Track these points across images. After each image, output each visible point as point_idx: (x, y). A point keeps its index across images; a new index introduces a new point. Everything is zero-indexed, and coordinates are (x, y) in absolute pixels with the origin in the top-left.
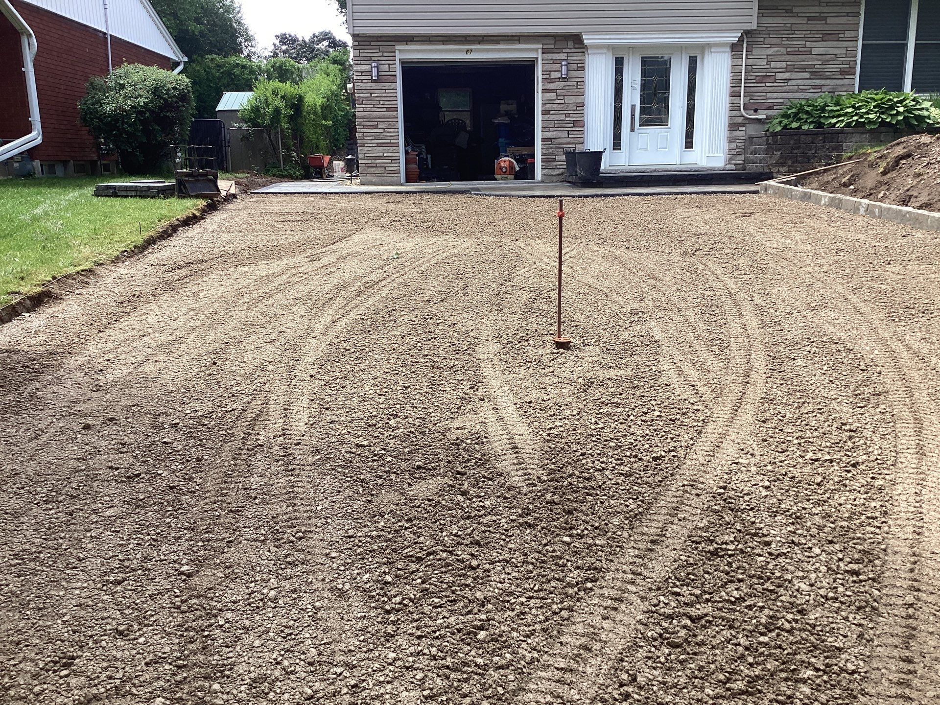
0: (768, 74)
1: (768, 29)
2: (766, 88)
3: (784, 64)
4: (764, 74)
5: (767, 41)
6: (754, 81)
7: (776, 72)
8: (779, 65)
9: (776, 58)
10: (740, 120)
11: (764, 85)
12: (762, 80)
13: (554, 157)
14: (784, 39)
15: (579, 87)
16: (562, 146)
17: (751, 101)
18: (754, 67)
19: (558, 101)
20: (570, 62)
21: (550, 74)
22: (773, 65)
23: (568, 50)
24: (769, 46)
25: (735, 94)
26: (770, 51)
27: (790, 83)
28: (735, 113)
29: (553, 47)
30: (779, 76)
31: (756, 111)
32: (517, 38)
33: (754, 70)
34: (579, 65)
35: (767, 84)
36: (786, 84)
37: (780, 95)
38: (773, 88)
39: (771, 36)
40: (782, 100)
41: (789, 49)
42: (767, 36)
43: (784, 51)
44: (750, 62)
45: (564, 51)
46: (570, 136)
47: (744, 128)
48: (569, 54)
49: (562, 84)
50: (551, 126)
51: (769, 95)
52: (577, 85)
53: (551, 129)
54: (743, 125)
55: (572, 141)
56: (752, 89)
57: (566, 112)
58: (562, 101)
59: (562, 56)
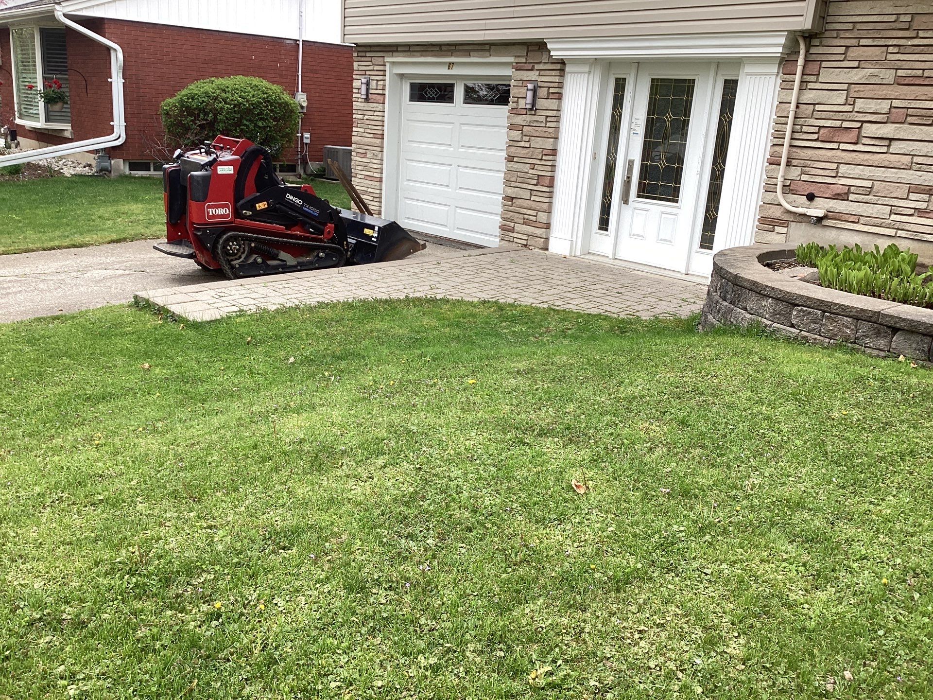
0: (846, 124)
1: (859, 26)
2: (839, 153)
3: (885, 106)
4: (838, 124)
5: (854, 53)
6: (816, 136)
7: (863, 122)
8: (873, 106)
9: (868, 91)
10: (776, 213)
11: (835, 146)
12: (832, 135)
13: (512, 224)
14: (891, 49)
15: (548, 125)
16: (522, 211)
17: (805, 177)
18: (818, 107)
19: (522, 144)
20: (540, 84)
21: (517, 102)
22: (860, 104)
23: (541, 67)
24: (856, 64)
25: (774, 162)
26: (856, 76)
27: (895, 147)
28: (770, 197)
29: (524, 61)
30: (870, 130)
31: (811, 197)
32: (487, 47)
33: (816, 115)
34: (551, 90)
35: (843, 146)
36: (884, 149)
37: (868, 172)
38: (854, 154)
39: (863, 42)
40: (869, 184)
41: (900, 73)
42: (854, 42)
43: (889, 76)
44: (809, 96)
45: (537, 67)
46: (533, 198)
47: (784, 230)
48: (542, 73)
49: (529, 118)
50: (514, 179)
51: (843, 169)
52: (547, 122)
53: (513, 184)
54: (784, 223)
55: (534, 205)
56: (810, 152)
57: (531, 161)
58: (527, 145)
59: (533, 75)
